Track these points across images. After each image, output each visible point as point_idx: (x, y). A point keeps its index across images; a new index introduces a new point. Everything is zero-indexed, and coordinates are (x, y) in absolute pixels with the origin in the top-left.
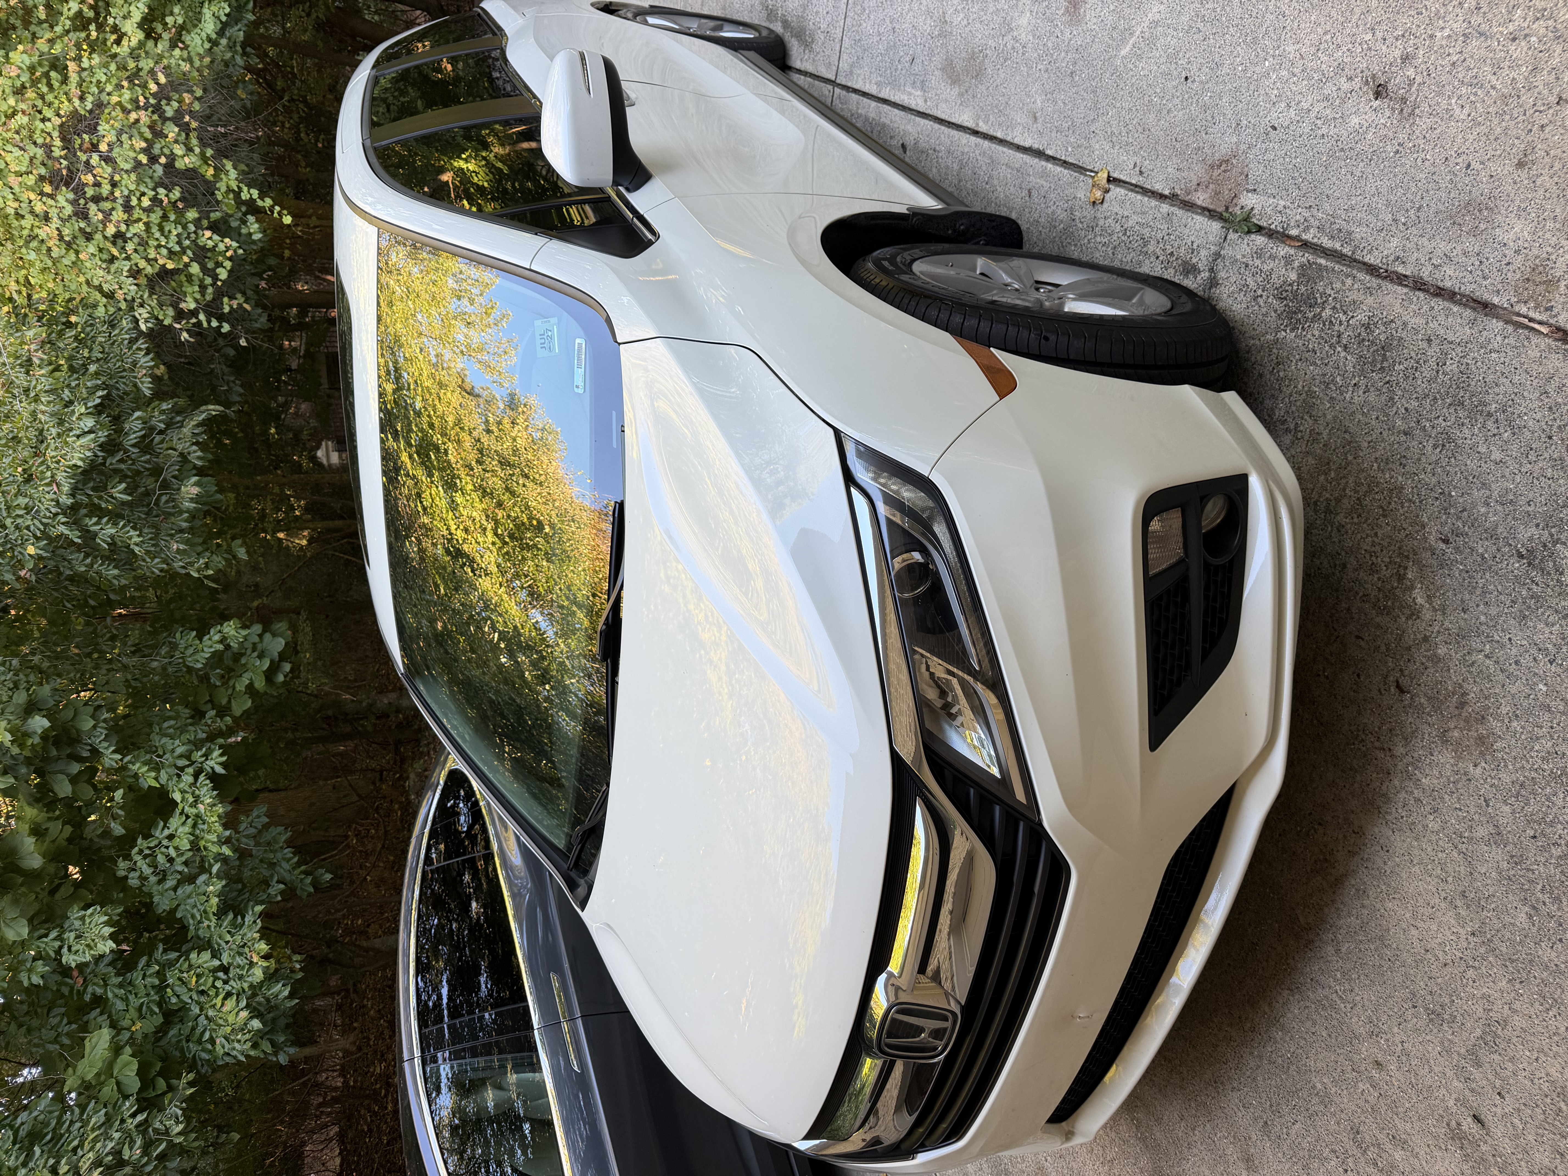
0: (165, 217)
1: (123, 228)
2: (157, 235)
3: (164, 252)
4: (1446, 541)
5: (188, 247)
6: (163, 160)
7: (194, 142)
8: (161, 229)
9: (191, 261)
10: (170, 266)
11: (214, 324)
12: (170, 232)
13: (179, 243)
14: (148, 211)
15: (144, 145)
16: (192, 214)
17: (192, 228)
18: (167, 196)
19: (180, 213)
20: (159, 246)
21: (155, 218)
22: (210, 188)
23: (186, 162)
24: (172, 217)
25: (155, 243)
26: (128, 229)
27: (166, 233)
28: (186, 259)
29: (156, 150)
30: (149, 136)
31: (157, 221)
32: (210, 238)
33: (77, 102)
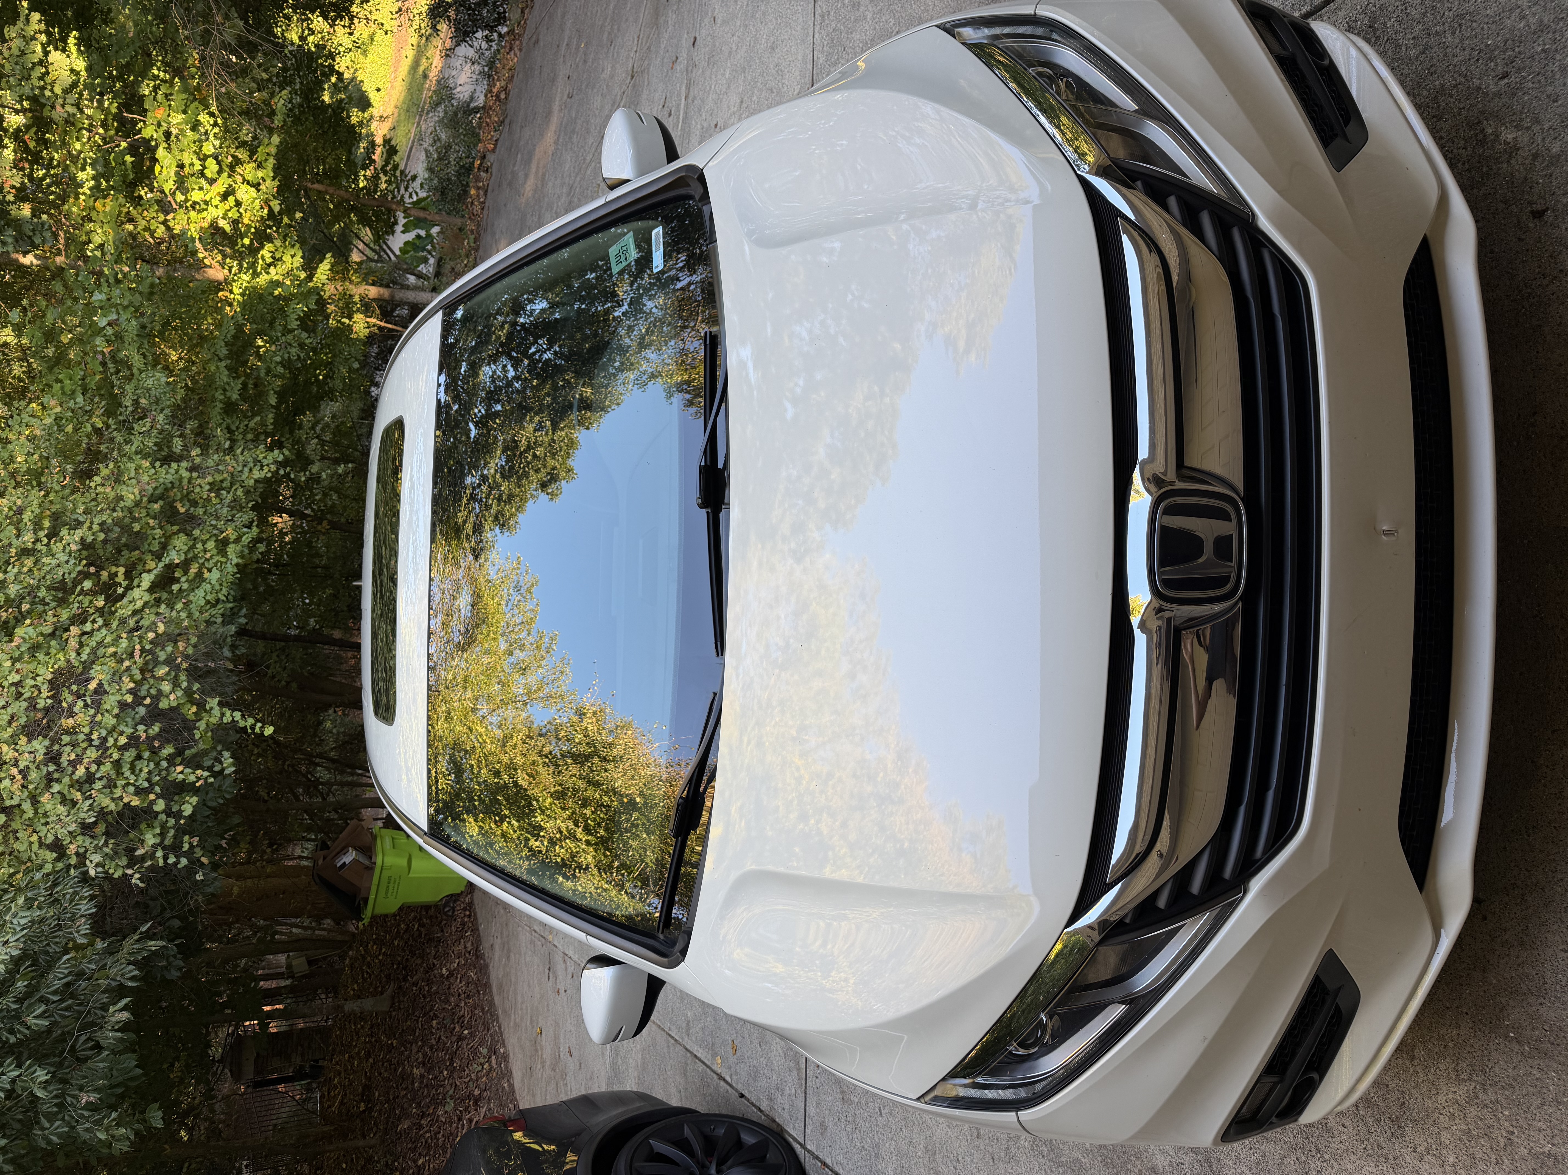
0: (139, 757)
1: (94, 768)
2: (127, 773)
3: (131, 789)
4: (1505, 75)
5: (157, 784)
6: (148, 701)
7: (183, 677)
8: (132, 769)
9: (158, 798)
10: (136, 802)
11: (172, 860)
12: (141, 770)
13: (148, 780)
14: (123, 749)
15: (132, 685)
16: (168, 750)
17: (164, 764)
18: (146, 731)
19: (154, 752)
20: (128, 784)
21: (130, 755)
22: (189, 726)
23: (172, 699)
24: (146, 755)
25: (124, 782)
26: (98, 769)
27: (137, 772)
28: (152, 797)
29: (143, 693)
30: (138, 677)
31: (130, 760)
32: (182, 772)
33: (73, 655)
